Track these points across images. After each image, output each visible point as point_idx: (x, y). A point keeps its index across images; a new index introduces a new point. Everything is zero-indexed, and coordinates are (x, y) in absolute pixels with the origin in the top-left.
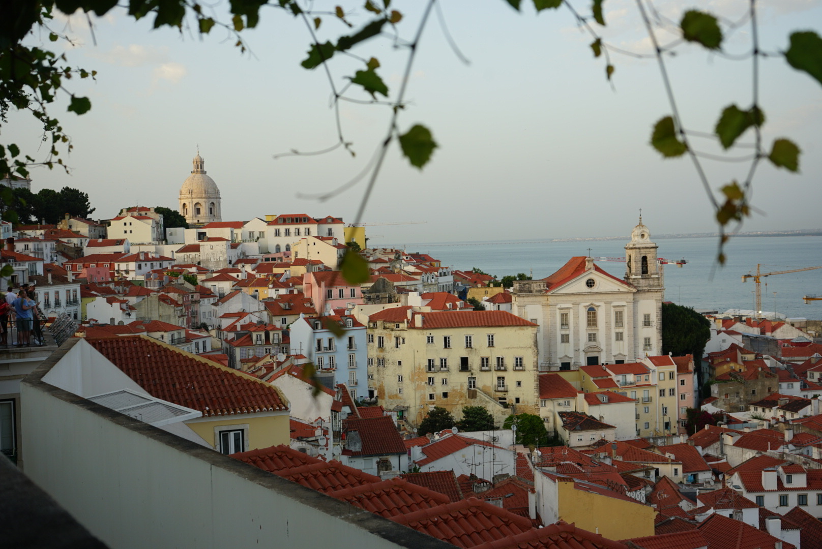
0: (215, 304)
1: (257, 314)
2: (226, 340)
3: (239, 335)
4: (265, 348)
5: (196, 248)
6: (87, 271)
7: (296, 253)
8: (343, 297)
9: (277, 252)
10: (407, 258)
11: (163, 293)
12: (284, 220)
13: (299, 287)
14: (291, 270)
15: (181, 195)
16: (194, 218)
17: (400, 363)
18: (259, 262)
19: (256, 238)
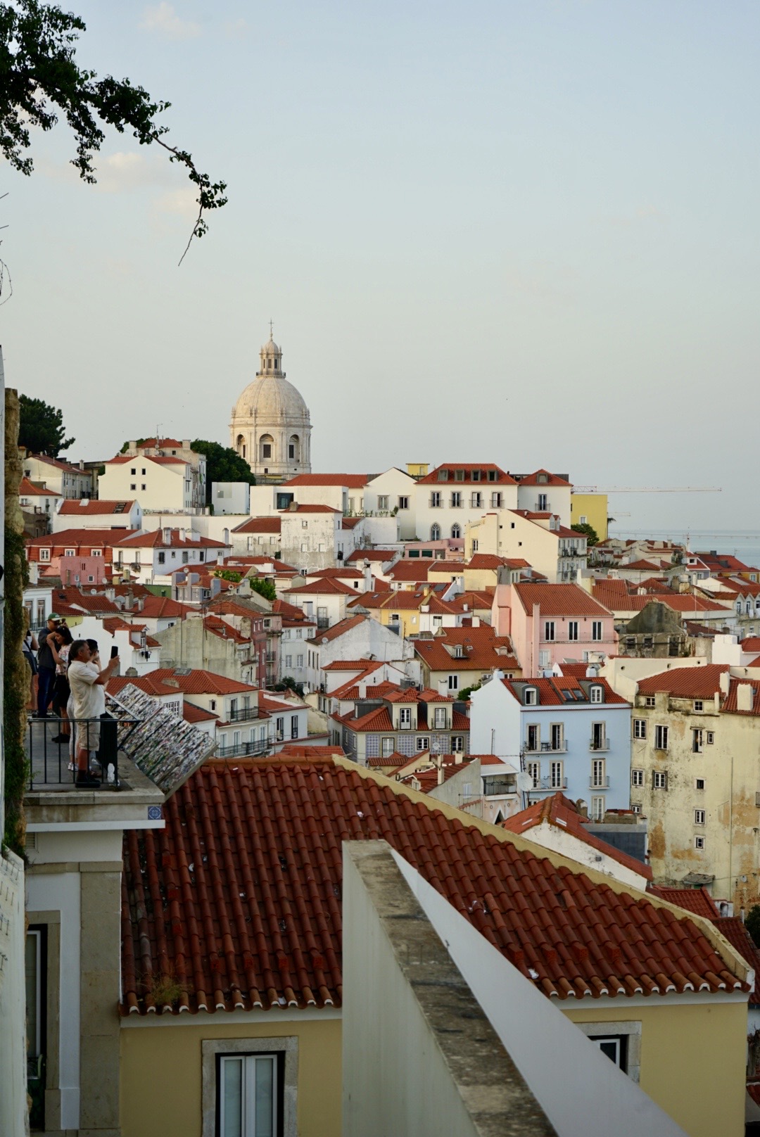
0: (315, 641)
1: (399, 666)
2: (335, 716)
3: (364, 709)
4: (417, 737)
5: (272, 525)
6: (62, 563)
7: (475, 543)
8: (576, 638)
9: (433, 539)
10: (692, 561)
11: (213, 614)
12: (451, 474)
13: (483, 613)
14: (465, 577)
15: (234, 418)
16: (258, 464)
17: (700, 784)
18: (398, 558)
19: (391, 508)
